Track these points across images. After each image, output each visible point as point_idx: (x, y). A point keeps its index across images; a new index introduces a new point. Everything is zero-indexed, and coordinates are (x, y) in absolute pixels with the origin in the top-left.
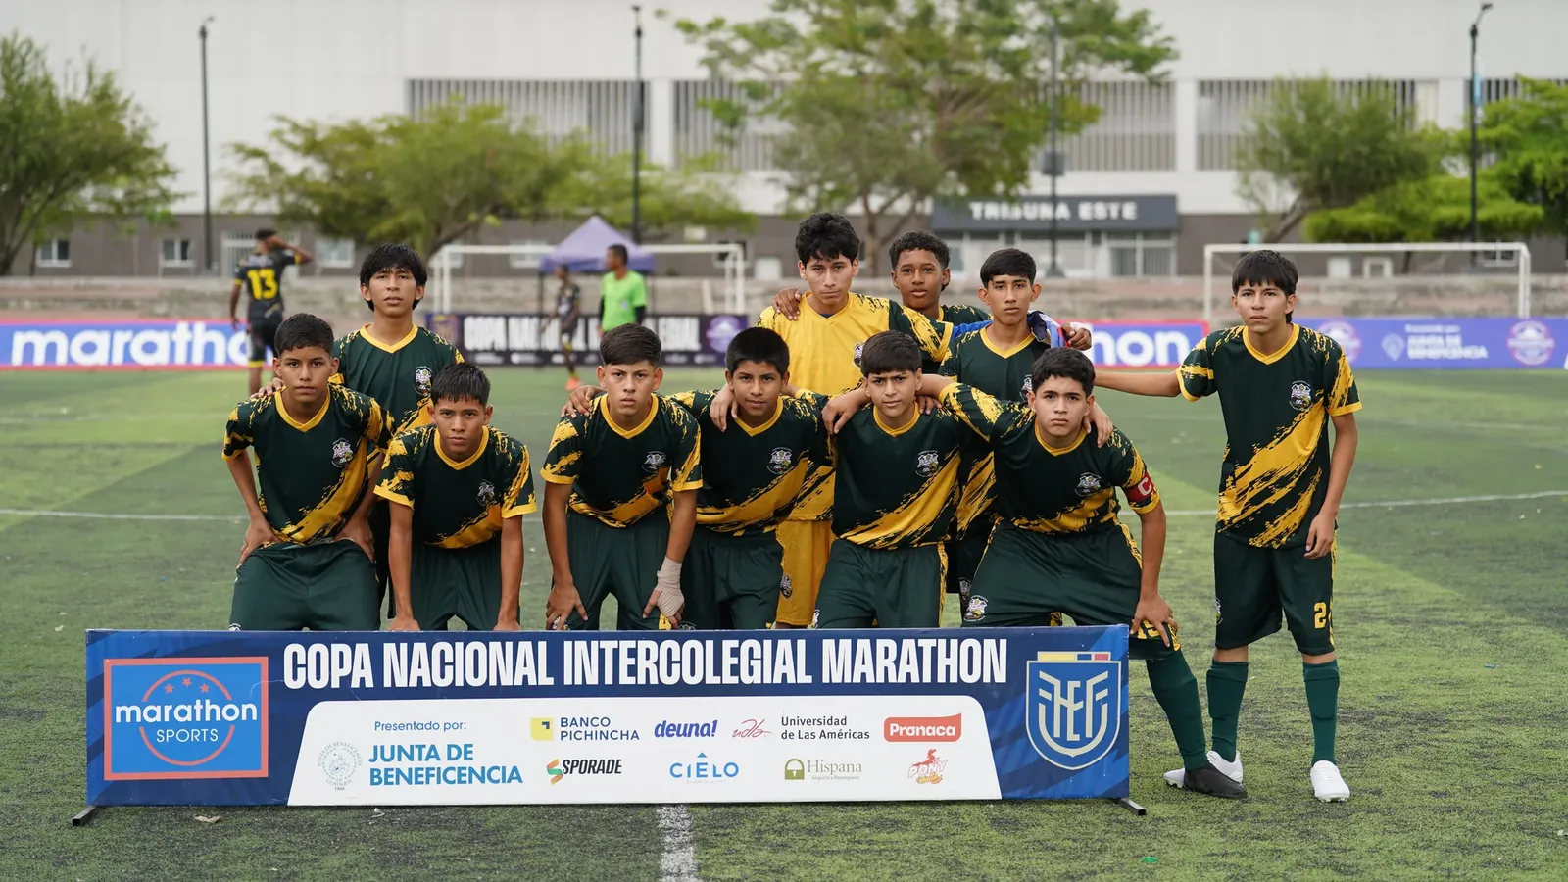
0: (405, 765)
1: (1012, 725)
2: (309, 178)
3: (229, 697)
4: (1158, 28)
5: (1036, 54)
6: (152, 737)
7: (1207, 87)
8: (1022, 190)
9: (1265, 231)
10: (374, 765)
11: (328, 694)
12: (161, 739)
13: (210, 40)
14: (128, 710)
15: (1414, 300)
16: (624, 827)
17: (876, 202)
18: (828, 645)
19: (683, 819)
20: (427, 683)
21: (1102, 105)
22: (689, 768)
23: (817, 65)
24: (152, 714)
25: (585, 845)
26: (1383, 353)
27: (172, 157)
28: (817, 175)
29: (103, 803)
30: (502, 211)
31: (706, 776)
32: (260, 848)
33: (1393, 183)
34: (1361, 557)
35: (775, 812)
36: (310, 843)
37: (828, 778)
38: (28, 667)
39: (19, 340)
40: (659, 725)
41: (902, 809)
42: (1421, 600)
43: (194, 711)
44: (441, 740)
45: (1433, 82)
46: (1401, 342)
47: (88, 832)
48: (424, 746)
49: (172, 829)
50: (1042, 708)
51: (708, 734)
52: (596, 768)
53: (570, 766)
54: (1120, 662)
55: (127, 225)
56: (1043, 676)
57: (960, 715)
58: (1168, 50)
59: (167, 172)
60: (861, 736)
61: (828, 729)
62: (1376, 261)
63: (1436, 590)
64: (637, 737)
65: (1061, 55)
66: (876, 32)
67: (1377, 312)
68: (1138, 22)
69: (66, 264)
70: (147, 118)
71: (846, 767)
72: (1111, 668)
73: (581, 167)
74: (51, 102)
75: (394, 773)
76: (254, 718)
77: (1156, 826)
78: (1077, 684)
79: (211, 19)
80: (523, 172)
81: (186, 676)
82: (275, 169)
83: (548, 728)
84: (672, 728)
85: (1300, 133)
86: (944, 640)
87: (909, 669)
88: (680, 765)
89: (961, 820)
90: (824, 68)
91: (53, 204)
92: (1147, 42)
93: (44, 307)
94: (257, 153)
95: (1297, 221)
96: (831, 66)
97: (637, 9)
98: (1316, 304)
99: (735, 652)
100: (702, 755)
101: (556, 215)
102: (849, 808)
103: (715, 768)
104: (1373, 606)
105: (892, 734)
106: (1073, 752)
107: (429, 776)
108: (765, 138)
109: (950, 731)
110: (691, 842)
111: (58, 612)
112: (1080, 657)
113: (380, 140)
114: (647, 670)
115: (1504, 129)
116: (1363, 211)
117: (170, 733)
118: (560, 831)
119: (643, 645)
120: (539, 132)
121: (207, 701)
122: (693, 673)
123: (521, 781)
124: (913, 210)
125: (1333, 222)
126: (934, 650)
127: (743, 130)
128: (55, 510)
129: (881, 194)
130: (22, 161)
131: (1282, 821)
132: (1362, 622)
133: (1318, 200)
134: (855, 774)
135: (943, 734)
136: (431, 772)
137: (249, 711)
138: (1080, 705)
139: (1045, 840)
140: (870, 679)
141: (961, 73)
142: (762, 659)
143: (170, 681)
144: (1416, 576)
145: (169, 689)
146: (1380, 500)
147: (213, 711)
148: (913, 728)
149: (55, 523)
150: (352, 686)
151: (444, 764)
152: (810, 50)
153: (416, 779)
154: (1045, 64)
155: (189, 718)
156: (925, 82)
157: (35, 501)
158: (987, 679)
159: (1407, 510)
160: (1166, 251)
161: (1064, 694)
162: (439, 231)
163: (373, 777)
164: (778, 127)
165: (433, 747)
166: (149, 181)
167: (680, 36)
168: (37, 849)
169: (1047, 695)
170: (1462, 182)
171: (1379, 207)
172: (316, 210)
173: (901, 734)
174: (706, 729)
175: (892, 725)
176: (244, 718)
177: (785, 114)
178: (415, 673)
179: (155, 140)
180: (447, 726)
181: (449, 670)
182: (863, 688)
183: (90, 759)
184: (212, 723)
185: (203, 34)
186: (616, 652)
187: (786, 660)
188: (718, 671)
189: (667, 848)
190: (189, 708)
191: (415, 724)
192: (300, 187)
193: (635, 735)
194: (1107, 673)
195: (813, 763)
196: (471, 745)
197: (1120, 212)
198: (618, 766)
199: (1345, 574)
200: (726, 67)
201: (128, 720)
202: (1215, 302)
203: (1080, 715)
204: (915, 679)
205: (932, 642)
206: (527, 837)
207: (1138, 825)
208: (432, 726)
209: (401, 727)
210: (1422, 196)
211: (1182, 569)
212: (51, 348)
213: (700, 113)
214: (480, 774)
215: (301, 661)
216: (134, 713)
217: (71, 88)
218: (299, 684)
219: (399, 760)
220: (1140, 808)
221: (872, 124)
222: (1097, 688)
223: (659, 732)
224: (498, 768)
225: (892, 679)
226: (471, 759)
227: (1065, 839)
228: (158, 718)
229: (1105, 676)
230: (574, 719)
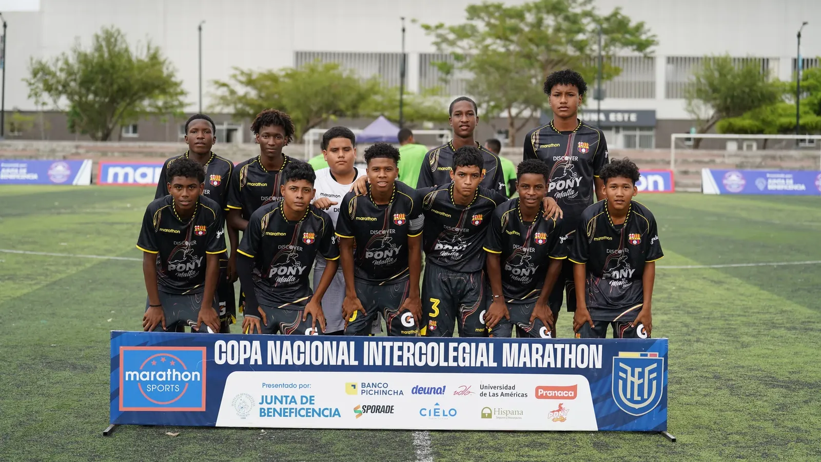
0: (278, 406)
1: (605, 391)
2: (248, 97)
3: (185, 368)
4: (649, 30)
5: (591, 42)
6: (145, 389)
7: (671, 60)
8: (583, 107)
9: (699, 128)
10: (262, 406)
11: (238, 367)
12: (149, 389)
13: (203, 32)
14: (132, 374)
15: (769, 162)
16: (395, 444)
17: (514, 111)
18: (506, 346)
19: (426, 440)
20: (290, 363)
21: (621, 67)
22: (430, 411)
23: (487, 46)
24: (145, 376)
25: (374, 455)
26: (756, 187)
27: (185, 87)
28: (486, 98)
29: (118, 423)
30: (338, 113)
31: (439, 415)
32: (199, 453)
33: (759, 106)
34: (765, 292)
35: (476, 436)
36: (226, 450)
37: (505, 418)
38: (91, 341)
39: (112, 171)
40: (414, 388)
41: (544, 435)
42: (799, 317)
43: (167, 375)
44: (297, 393)
45: (778, 59)
46: (764, 182)
47: (109, 440)
48: (289, 396)
49: (153, 439)
50: (621, 382)
51: (441, 393)
52: (380, 410)
53: (366, 408)
54: (663, 358)
55: (162, 118)
56: (621, 365)
57: (577, 385)
58: (653, 41)
59: (182, 93)
60: (523, 395)
61: (505, 391)
62: (749, 143)
63: (808, 312)
64: (402, 394)
65: (603, 43)
66: (515, 30)
67: (752, 167)
68: (639, 28)
69: (135, 136)
70: (174, 68)
71: (514, 412)
72: (659, 362)
73: (376, 93)
74: (130, 60)
75: (272, 410)
76: (199, 379)
77: (683, 449)
78: (640, 370)
79: (204, 22)
80: (349, 94)
81: (163, 356)
82: (233, 92)
83: (355, 388)
84: (421, 389)
85: (716, 82)
86: (569, 345)
87: (549, 360)
88: (425, 409)
89: (577, 443)
90: (491, 48)
91: (129, 108)
92: (643, 37)
93: (124, 156)
94: (224, 85)
95: (714, 123)
96: (494, 47)
97: (403, 19)
98: (723, 163)
99: (456, 349)
100: (437, 404)
101: (363, 116)
102: (515, 434)
103: (444, 411)
104: (777, 320)
105: (539, 395)
106: (637, 406)
107: (291, 412)
108: (462, 80)
109: (571, 394)
110: (431, 454)
111: (111, 311)
112: (642, 355)
113: (281, 79)
114: (408, 358)
115: (811, 81)
116: (744, 119)
117: (154, 387)
118: (361, 446)
119: (406, 344)
120: (356, 77)
121: (174, 370)
122: (433, 360)
123: (340, 416)
124: (532, 115)
125: (730, 124)
126: (563, 350)
127: (452, 75)
128: (117, 256)
129: (516, 107)
130: (115, 87)
131: (750, 447)
132: (773, 328)
133: (724, 114)
134: (519, 416)
135: (567, 395)
136: (292, 411)
137: (196, 376)
138: (641, 381)
139: (623, 457)
140: (528, 365)
141: (556, 51)
142: (470, 353)
143: (155, 359)
144: (797, 303)
145: (154, 363)
146: (770, 262)
147: (177, 375)
148: (551, 392)
149: (115, 263)
150: (251, 364)
151: (299, 406)
152: (484, 39)
153: (284, 414)
154: (595, 47)
155: (164, 379)
156: (538, 54)
157: (108, 251)
158: (591, 366)
159: (784, 267)
160: (650, 137)
161: (633, 375)
162: (308, 122)
163: (261, 412)
164: (469, 75)
165: (293, 397)
166: (174, 98)
167: (423, 31)
168: (81, 450)
169: (623, 375)
170: (791, 107)
171: (752, 117)
172: (251, 112)
173: (544, 395)
174: (439, 390)
175: (540, 390)
176: (193, 379)
177: (471, 69)
178: (284, 357)
179: (177, 78)
180: (301, 386)
181: (302, 356)
182: (525, 370)
183: (111, 400)
184: (177, 382)
185: (200, 29)
186: (392, 348)
187: (482, 353)
188: (446, 359)
189: (418, 457)
190: (164, 374)
191: (283, 384)
192: (244, 100)
193: (401, 393)
194: (656, 364)
195: (497, 410)
196: (313, 397)
197: (629, 118)
198: (392, 409)
199: (759, 302)
200: (444, 46)
201: (132, 379)
202: (676, 161)
203: (641, 386)
204: (553, 365)
205: (562, 346)
206: (342, 449)
207: (673, 447)
208: (293, 386)
209: (276, 386)
210: (773, 112)
211: (677, 297)
212: (126, 175)
213: (431, 68)
214: (318, 412)
215: (224, 349)
216: (135, 375)
217: (138, 53)
218: (222, 362)
219: (275, 403)
220: (673, 438)
221: (513, 75)
222: (651, 372)
223: (414, 391)
224: (327, 409)
225: (540, 365)
226: (314, 404)
227: (634, 456)
228: (148, 379)
229: (655, 365)
230: (369, 384)
